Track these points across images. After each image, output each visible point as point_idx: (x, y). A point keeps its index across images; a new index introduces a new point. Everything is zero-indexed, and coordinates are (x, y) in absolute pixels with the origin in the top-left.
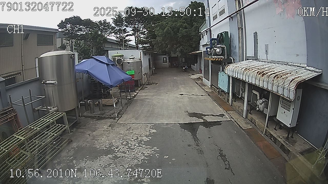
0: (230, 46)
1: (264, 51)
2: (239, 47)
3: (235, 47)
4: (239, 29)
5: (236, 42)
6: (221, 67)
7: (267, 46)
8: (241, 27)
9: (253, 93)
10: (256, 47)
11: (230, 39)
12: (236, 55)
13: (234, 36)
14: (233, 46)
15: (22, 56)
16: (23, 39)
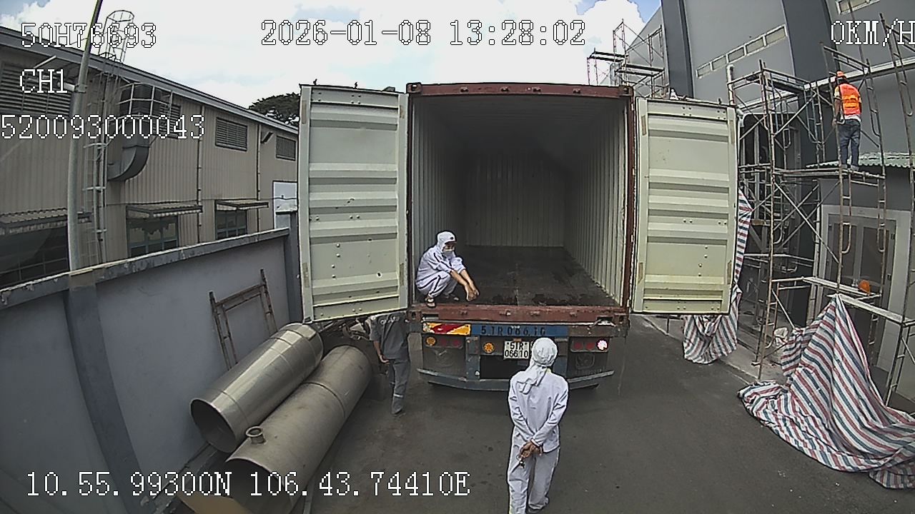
15: (257, 174)
16: (261, 142)
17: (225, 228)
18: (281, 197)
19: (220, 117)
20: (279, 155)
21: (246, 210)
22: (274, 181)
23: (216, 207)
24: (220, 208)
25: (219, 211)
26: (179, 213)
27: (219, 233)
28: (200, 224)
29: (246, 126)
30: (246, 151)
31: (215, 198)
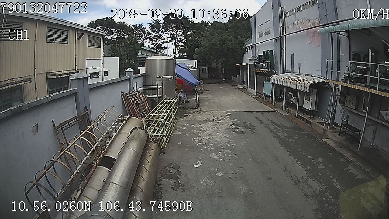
0: (273, 62)
1: (298, 67)
2: (281, 64)
3: (278, 63)
4: (281, 49)
5: (278, 59)
6: (266, 78)
7: (300, 64)
8: (283, 49)
9: (289, 94)
10: (293, 64)
11: (274, 57)
12: (278, 69)
13: (277, 54)
14: (276, 62)
15: (75, 56)
16: (77, 39)
17: (55, 88)
18: (92, 67)
19: (50, 27)
20: (90, 45)
21: (68, 77)
22: (86, 59)
23: (47, 76)
24: (49, 77)
25: (49, 79)
26: (23, 83)
27: (49, 91)
28: (36, 88)
29: (68, 31)
30: (67, 44)
31: (47, 72)
